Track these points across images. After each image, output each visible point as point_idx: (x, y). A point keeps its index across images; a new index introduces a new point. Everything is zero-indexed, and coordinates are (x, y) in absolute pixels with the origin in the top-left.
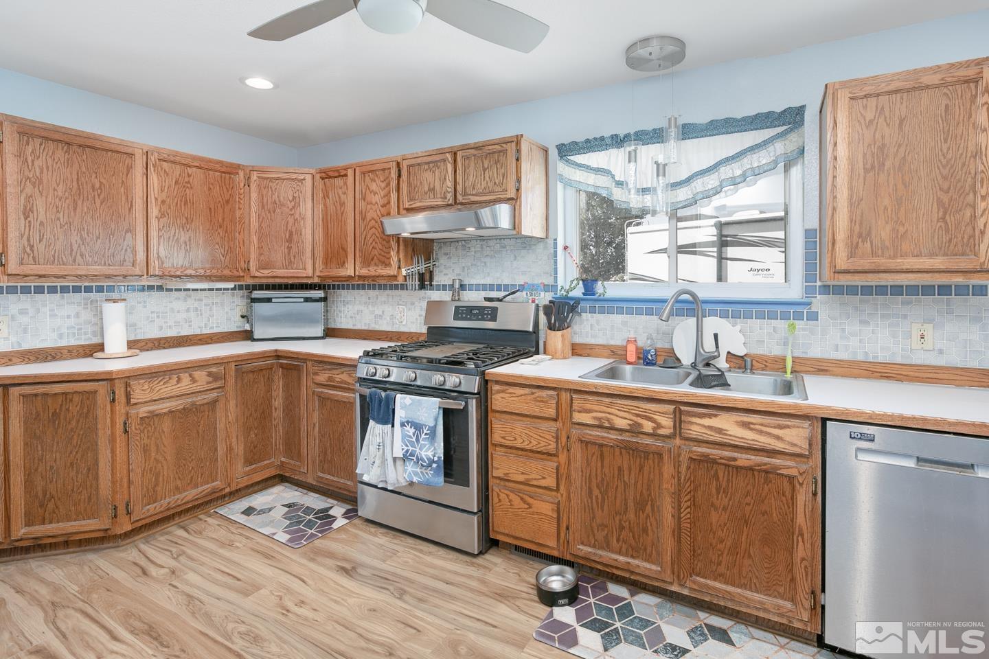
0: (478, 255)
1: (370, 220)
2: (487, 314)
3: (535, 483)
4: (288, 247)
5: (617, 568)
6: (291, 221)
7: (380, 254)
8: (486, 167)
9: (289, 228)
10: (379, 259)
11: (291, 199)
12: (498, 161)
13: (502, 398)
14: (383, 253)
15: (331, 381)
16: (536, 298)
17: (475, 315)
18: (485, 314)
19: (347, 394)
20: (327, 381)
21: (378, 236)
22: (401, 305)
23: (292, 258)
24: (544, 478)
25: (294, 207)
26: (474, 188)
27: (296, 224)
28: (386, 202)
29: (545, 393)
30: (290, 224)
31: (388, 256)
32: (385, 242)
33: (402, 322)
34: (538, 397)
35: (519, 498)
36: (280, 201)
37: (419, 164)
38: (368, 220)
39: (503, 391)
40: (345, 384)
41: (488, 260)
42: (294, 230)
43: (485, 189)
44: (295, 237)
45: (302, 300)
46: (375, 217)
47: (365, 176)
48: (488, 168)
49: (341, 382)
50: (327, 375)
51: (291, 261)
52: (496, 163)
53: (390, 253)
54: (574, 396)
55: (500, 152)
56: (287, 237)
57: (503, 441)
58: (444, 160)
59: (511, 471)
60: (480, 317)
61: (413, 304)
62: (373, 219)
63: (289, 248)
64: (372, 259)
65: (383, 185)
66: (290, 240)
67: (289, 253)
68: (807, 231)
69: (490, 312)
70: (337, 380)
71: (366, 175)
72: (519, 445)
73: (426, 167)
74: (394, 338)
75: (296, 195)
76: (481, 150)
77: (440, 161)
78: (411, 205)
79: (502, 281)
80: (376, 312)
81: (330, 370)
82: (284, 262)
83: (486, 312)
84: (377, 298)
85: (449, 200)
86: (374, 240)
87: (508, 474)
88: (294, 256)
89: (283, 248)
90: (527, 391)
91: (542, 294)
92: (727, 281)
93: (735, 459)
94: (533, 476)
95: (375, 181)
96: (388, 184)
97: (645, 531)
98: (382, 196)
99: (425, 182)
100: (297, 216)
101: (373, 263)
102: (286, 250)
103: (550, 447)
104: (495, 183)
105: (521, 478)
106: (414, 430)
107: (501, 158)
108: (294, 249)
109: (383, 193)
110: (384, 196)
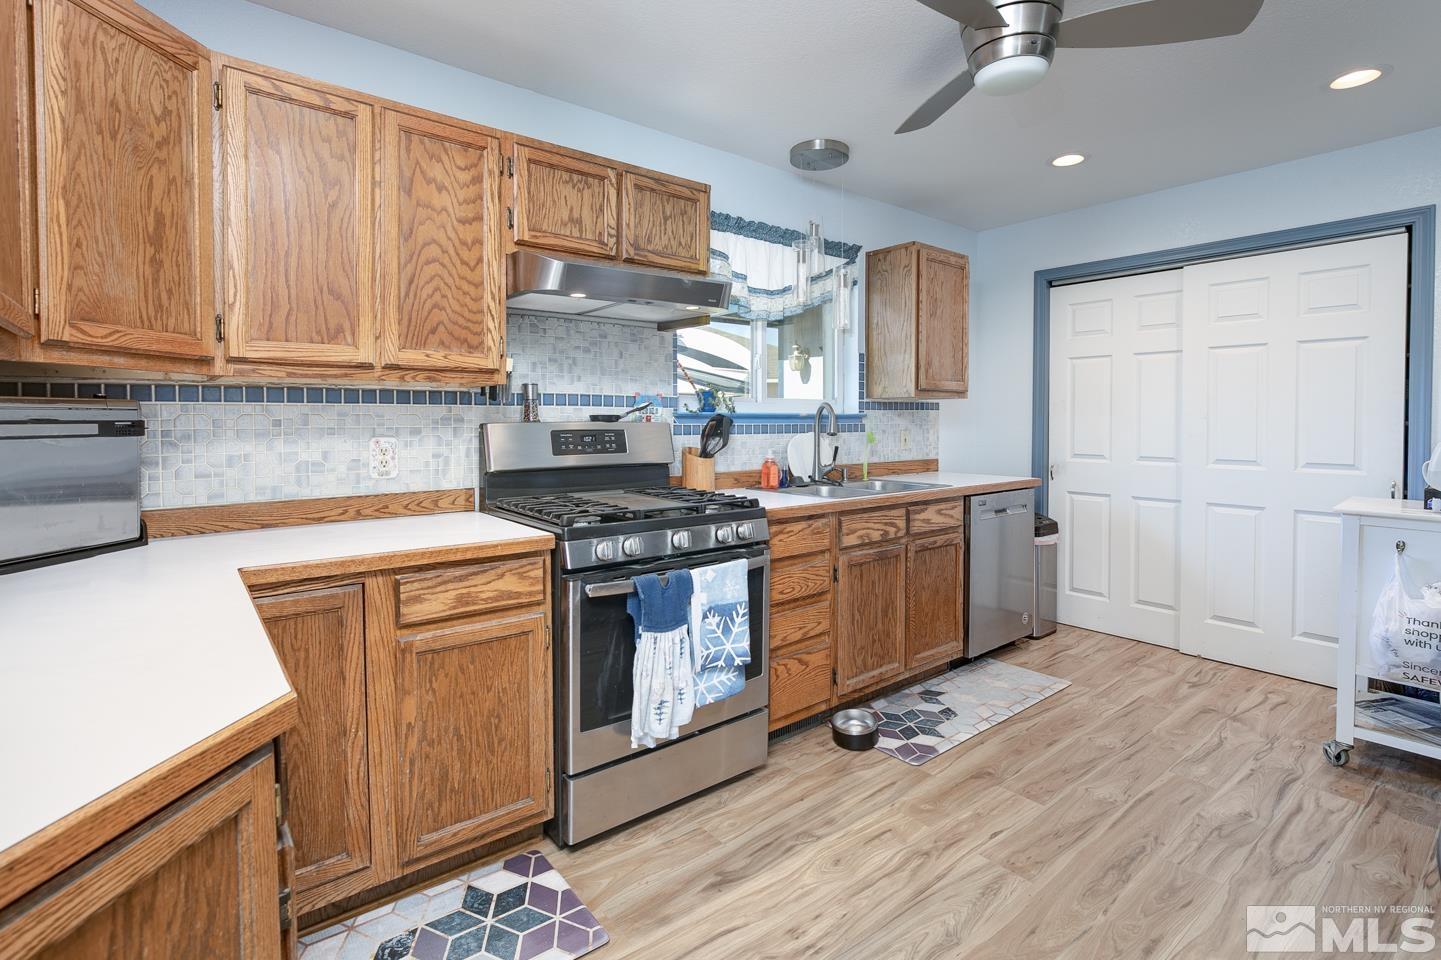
0: (561, 345)
1: (426, 244)
2: (610, 442)
3: (812, 634)
4: (153, 260)
5: (867, 687)
6: (160, 183)
7: (455, 323)
8: (668, 214)
9: (156, 201)
10: (451, 334)
11: (158, 112)
12: (686, 212)
13: (780, 541)
14: (461, 321)
15: (467, 604)
16: (653, 416)
17: (589, 445)
18: (607, 442)
19: (513, 620)
20: (454, 608)
21: (450, 281)
22: (383, 436)
23: (164, 296)
24: (819, 623)
25: (165, 141)
26: (649, 241)
27: (173, 194)
28: (471, 215)
29: (819, 523)
30: (157, 192)
31: (476, 328)
32: (468, 300)
33: (387, 473)
34: (815, 529)
35: (796, 661)
36: (129, 106)
37: (551, 166)
38: (420, 241)
39: (781, 532)
40: (510, 598)
41: (579, 355)
42: (167, 211)
43: (666, 247)
44: (170, 234)
45: (94, 429)
46: (441, 237)
47: (410, 141)
48: (671, 216)
49: (495, 599)
50: (453, 594)
51: (161, 306)
52: (682, 214)
53: (481, 322)
54: (843, 519)
55: (689, 199)
56: (151, 229)
57: (781, 596)
58: (602, 178)
59: (790, 631)
60: (599, 447)
61: (416, 432)
62: (434, 241)
63: (156, 263)
64: (433, 331)
65: (464, 177)
66: (156, 240)
67: (156, 281)
68: (860, 355)
69: (613, 438)
70: (484, 596)
71: (415, 138)
72: (798, 595)
73: (566, 176)
74: (368, 512)
75: (172, 105)
76: (664, 186)
77: (594, 176)
78: (535, 237)
79: (601, 389)
80: (304, 456)
81: (461, 579)
82: (143, 304)
83: (607, 439)
84: (306, 423)
85: (611, 249)
86: (437, 289)
87: (785, 637)
88: (170, 292)
89: (140, 259)
90: (803, 525)
91: (660, 409)
92: (782, 396)
93: (935, 542)
94: (810, 626)
95: (440, 160)
96: (478, 180)
97: (888, 635)
98: (461, 199)
99: (563, 202)
100: (175, 171)
101: (435, 339)
102: (148, 271)
103: (826, 583)
104: (680, 244)
105: (798, 635)
106: (717, 619)
107: (689, 208)
108: (168, 272)
109: (462, 194)
110: (466, 202)
